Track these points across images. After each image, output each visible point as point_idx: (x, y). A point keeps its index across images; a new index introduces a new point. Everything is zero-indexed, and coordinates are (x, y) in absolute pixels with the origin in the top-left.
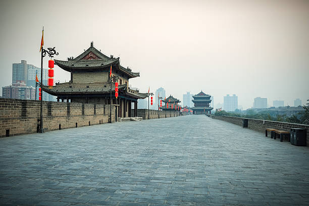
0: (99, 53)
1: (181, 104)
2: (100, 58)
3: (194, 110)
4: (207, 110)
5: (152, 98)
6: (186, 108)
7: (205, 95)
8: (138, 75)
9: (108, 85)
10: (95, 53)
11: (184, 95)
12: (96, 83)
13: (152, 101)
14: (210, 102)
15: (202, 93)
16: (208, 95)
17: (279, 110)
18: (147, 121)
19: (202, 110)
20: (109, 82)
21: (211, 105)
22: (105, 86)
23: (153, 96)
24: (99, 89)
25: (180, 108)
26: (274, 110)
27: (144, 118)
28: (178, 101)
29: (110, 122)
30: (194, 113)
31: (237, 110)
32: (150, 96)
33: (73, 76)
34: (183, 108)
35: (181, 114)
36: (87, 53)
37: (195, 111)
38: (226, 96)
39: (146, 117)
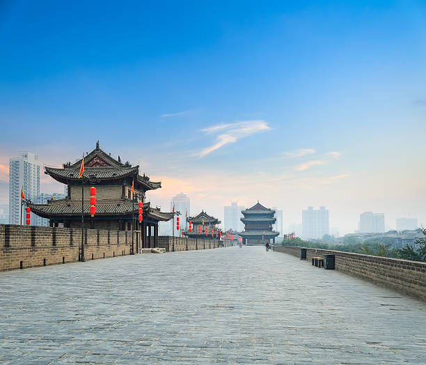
0: (108, 157)
1: (222, 227)
2: (110, 165)
3: (244, 238)
4: (268, 237)
5: (178, 219)
6: (230, 232)
7: (264, 209)
8: (159, 185)
9: (122, 203)
10: (102, 157)
11: (226, 209)
12: (105, 200)
13: (178, 224)
14: (274, 221)
15: (258, 206)
16: (270, 210)
17: (403, 237)
18: (171, 254)
19: (259, 237)
20: (123, 199)
21: (275, 227)
22: (119, 205)
23: (180, 216)
24: (112, 209)
25: (221, 233)
26: (394, 236)
27: (167, 250)
28: (216, 222)
29: (132, 253)
30: (244, 243)
31: (327, 236)
32: (176, 216)
33: (72, 189)
34: (225, 234)
35: (221, 244)
36: (92, 157)
37: (246, 239)
38: (306, 209)
39: (170, 249)
